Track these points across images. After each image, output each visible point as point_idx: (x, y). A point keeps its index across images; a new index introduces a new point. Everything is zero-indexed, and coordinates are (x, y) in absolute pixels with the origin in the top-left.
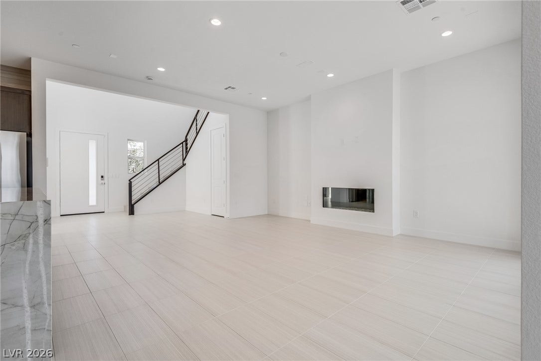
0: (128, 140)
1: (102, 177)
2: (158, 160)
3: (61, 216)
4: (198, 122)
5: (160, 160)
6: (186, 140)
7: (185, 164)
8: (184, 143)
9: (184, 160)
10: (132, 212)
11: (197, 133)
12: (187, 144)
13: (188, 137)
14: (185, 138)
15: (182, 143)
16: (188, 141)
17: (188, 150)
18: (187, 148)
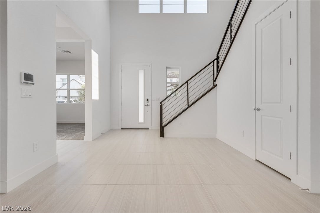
0: (167, 68)
1: (147, 100)
2: (187, 82)
3: (122, 129)
4: (232, 29)
5: (189, 82)
6: (218, 57)
7: (216, 85)
8: (215, 62)
9: (215, 81)
10: (162, 135)
11: (232, 43)
12: (218, 62)
13: (220, 54)
14: (216, 56)
15: (213, 62)
16: (220, 59)
17: (220, 68)
18: (218, 67)
